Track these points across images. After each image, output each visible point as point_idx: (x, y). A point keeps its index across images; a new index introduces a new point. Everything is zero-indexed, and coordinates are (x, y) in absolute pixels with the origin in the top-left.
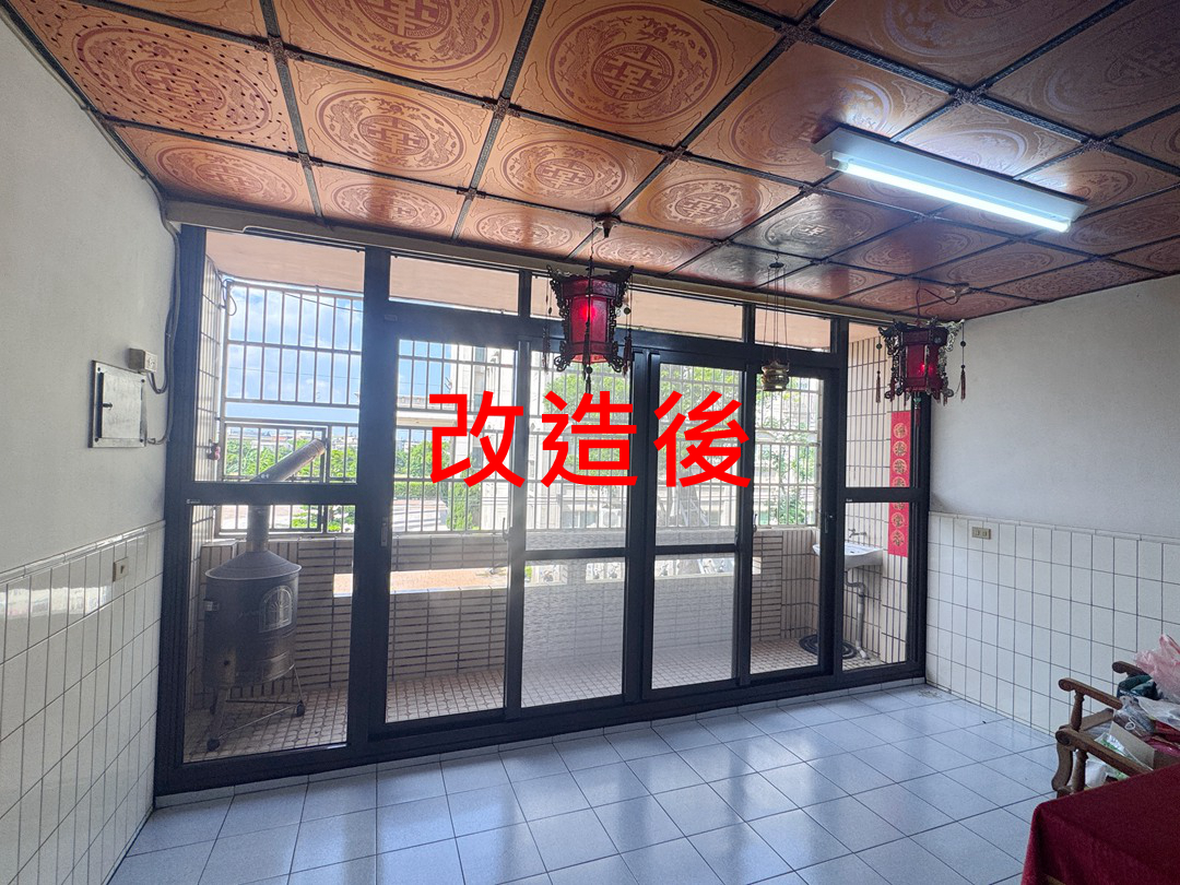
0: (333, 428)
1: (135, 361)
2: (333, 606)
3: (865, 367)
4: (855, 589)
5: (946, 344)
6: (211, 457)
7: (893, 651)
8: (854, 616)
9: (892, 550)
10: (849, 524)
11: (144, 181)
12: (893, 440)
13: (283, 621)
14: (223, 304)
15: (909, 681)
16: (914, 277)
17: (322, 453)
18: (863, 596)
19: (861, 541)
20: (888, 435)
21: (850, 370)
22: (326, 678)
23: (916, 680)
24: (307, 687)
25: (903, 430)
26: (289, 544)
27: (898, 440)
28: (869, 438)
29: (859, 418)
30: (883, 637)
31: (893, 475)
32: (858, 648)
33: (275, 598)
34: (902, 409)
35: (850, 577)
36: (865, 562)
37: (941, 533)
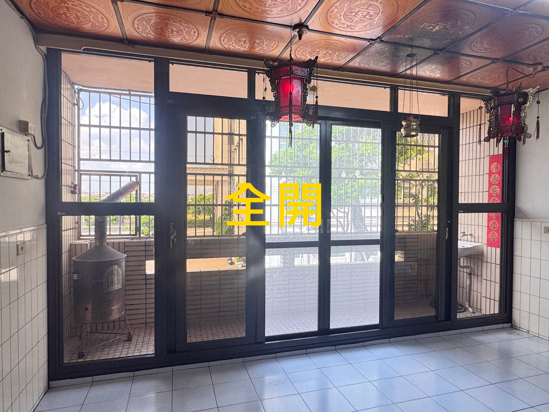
0: (142, 175)
1: (23, 127)
2: (146, 279)
3: (472, 128)
4: (465, 270)
5: (526, 103)
6: (73, 192)
7: (491, 307)
8: (465, 287)
9: (490, 244)
10: (461, 229)
11: (22, 20)
12: (490, 173)
13: (117, 286)
14: (76, 103)
15: (500, 326)
16: (505, 60)
17: (136, 189)
18: (470, 274)
19: (469, 239)
20: (487, 171)
21: (461, 131)
22: (144, 321)
23: (506, 325)
24: (133, 326)
25: (497, 167)
26: (119, 243)
27: (494, 173)
28: (474, 174)
29: (467, 162)
30: (484, 299)
31: (490, 196)
32: (467, 306)
33: (112, 273)
34: (496, 153)
35: (462, 262)
36: (472, 252)
37: (523, 233)
